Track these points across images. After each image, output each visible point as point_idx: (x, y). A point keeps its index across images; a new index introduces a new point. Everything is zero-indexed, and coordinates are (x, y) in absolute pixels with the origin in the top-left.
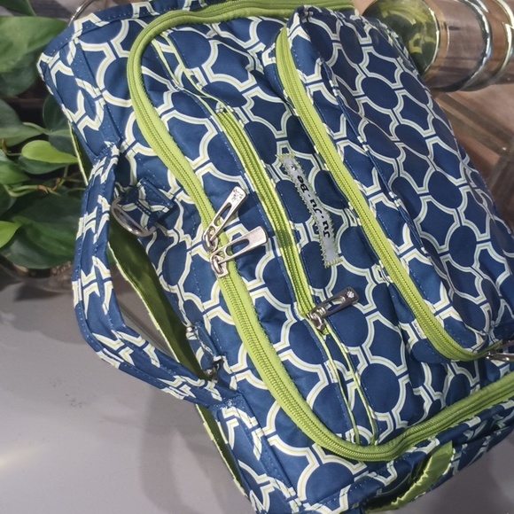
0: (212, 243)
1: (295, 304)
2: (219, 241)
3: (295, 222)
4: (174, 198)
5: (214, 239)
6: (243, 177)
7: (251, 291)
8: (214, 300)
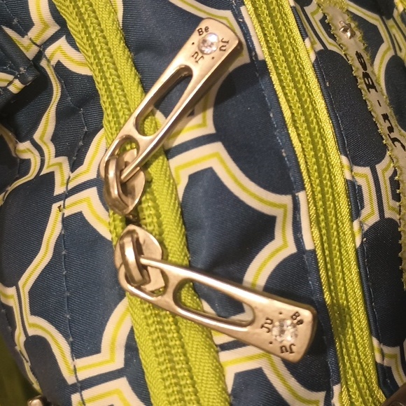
0: (125, 187)
1: (336, 388)
2: (148, 183)
3: (355, 161)
4: (40, 55)
5: (135, 176)
6: (238, 15)
7: (224, 347)
8: (110, 357)
